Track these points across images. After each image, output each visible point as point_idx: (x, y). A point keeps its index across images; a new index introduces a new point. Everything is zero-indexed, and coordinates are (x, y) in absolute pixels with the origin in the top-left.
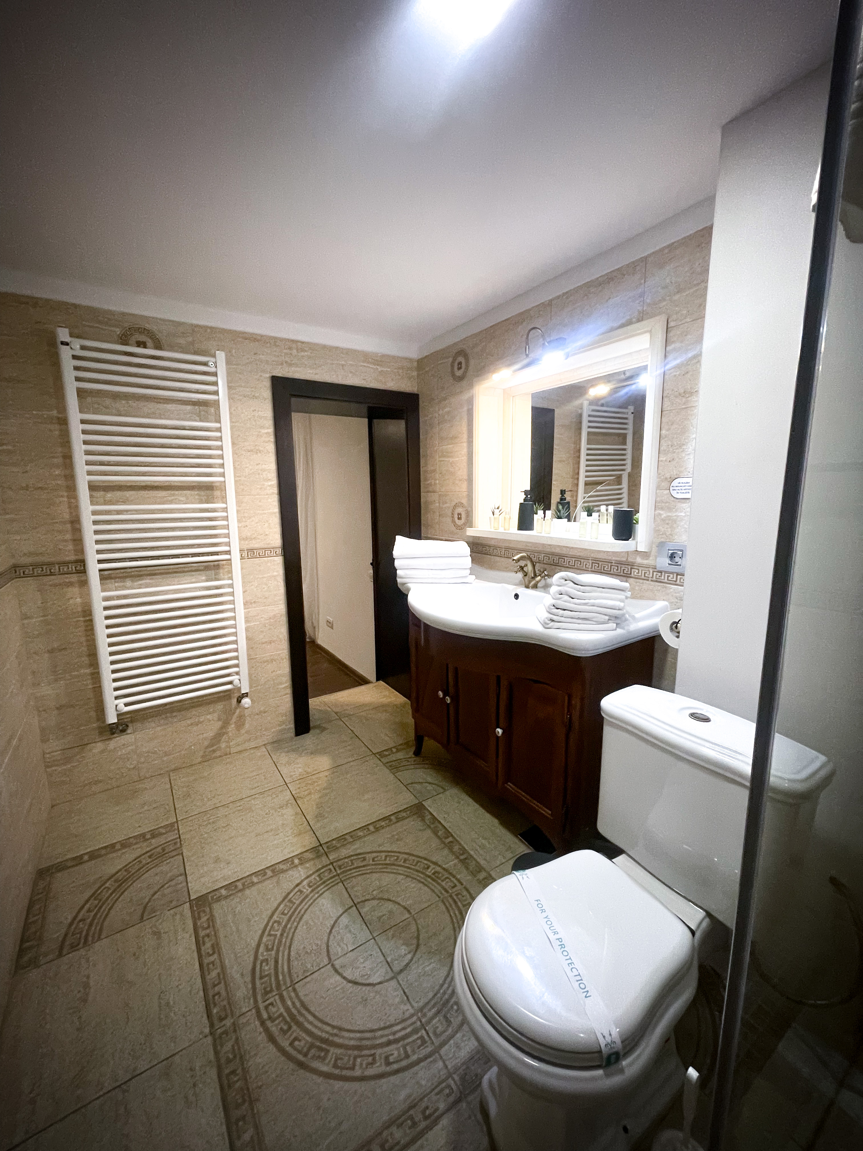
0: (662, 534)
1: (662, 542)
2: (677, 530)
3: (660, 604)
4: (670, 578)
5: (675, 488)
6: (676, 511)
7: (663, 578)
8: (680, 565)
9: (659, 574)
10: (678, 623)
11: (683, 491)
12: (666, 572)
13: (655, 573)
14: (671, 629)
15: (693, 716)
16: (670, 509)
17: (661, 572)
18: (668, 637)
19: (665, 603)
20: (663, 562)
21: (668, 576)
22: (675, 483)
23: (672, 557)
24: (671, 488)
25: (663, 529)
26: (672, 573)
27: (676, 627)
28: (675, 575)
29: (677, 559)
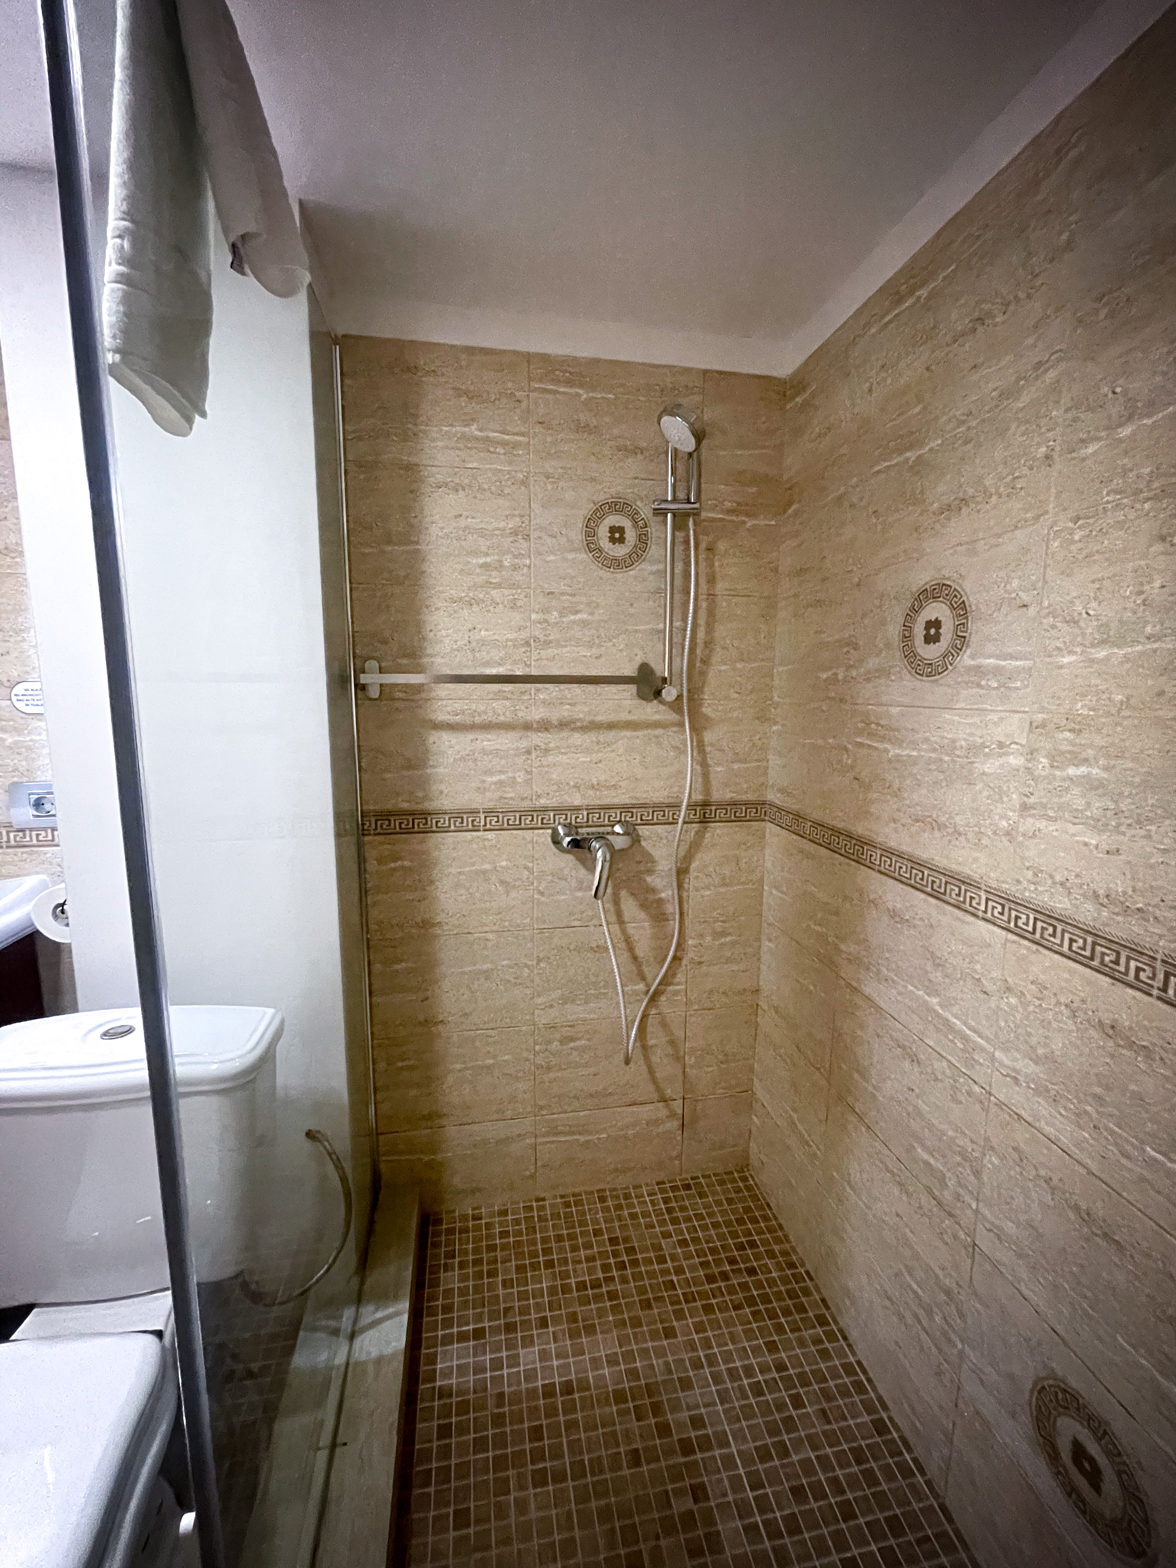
0: (13, 771)
1: (14, 784)
2: (40, 763)
3: (30, 882)
4: (41, 838)
5: (20, 698)
6: (29, 733)
7: (28, 839)
8: (54, 815)
9: (21, 834)
10: (63, 904)
11: (36, 702)
12: (31, 830)
13: (12, 835)
14: (55, 916)
15: (108, 1035)
16: (18, 731)
17: (22, 830)
18: (52, 930)
19: (43, 877)
20: (25, 814)
21: (38, 835)
22: (19, 689)
23: (38, 804)
24: (14, 698)
25: (12, 764)
26: (45, 829)
27: (63, 912)
28: (49, 831)
29: (47, 807)
